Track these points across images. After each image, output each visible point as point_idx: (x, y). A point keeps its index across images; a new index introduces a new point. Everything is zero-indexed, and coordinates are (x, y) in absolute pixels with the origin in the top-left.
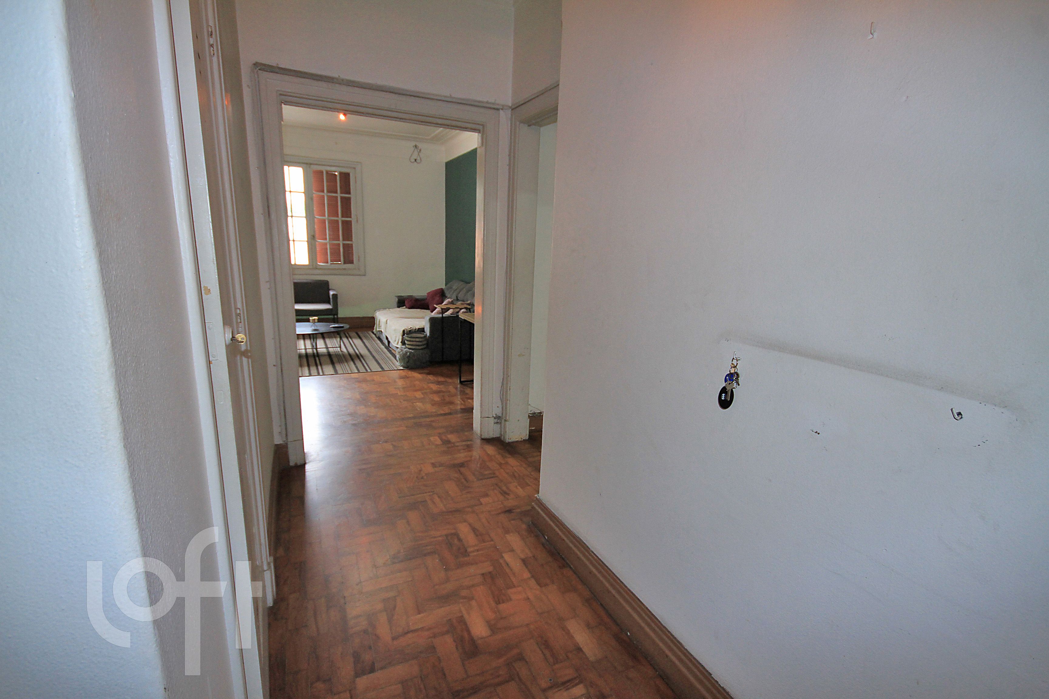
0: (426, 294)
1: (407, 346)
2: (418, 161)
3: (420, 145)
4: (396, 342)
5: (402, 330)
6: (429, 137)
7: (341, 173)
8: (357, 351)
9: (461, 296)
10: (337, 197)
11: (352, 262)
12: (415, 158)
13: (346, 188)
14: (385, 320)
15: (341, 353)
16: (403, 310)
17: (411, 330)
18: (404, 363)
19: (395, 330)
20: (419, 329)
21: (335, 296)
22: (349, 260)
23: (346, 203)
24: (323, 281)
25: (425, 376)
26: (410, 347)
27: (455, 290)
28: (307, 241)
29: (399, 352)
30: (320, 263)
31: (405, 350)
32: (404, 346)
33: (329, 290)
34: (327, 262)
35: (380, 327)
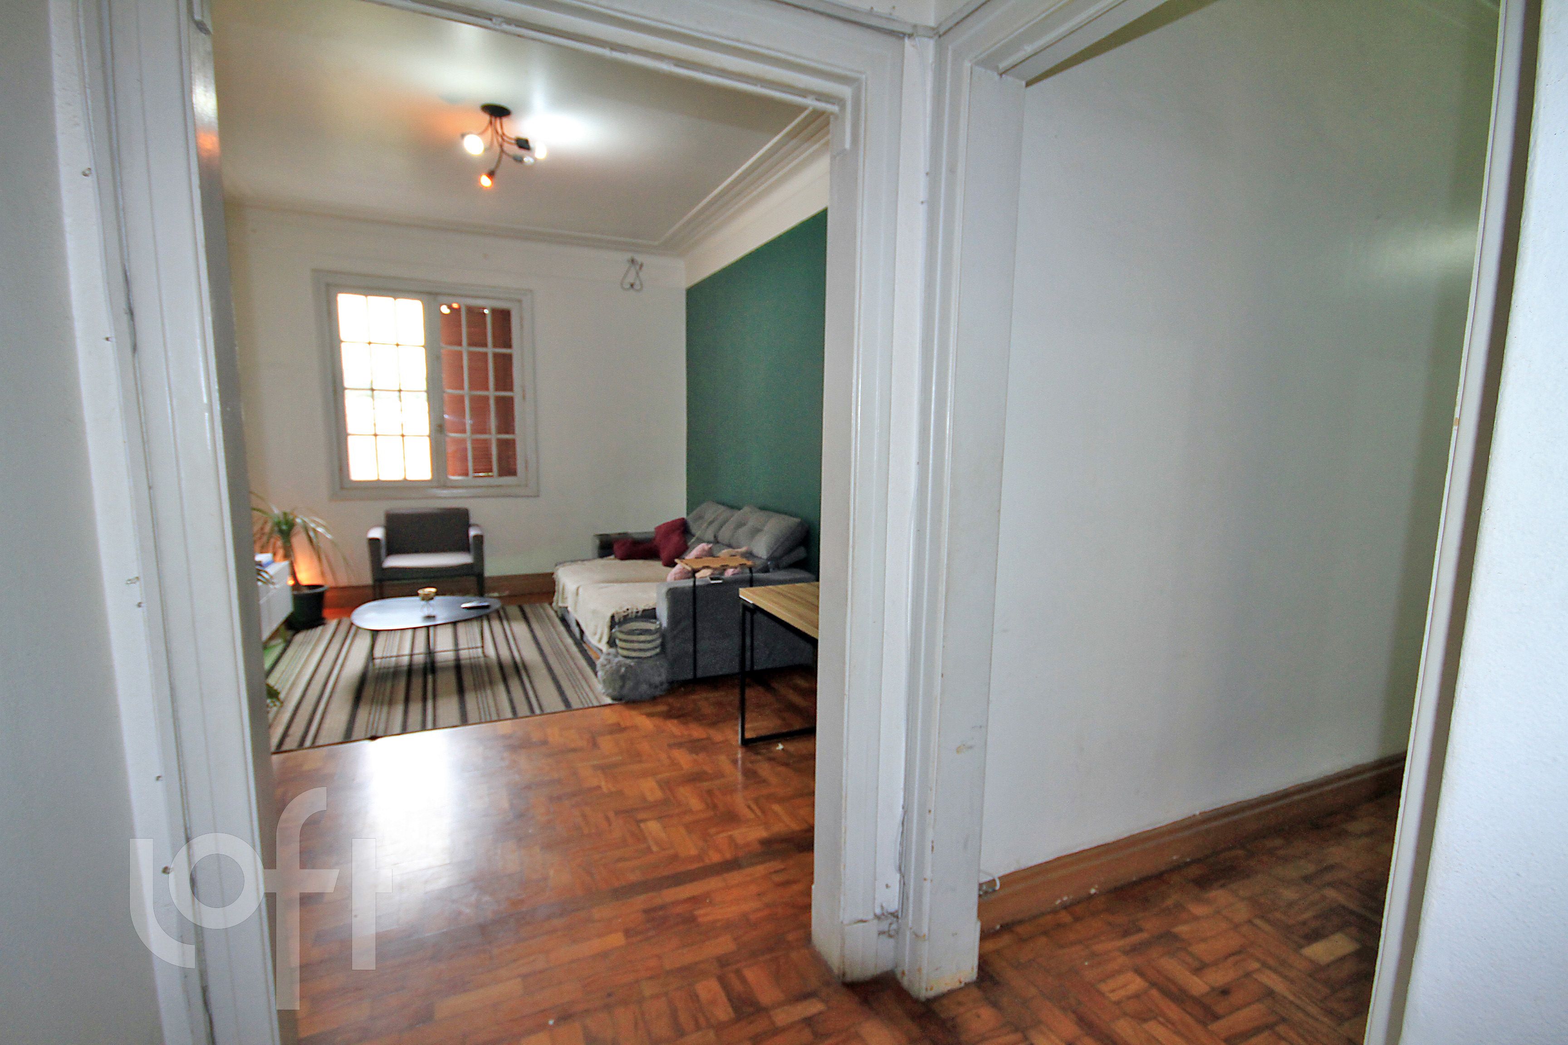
0: (654, 530)
1: (620, 651)
2: (637, 287)
3: (639, 258)
4: (597, 637)
5: (609, 615)
6: (656, 243)
7: (494, 311)
8: (516, 654)
9: (725, 534)
10: (486, 354)
11: (512, 472)
12: (632, 281)
13: (504, 337)
14: (574, 587)
15: (482, 660)
16: (612, 563)
17: (628, 615)
18: (614, 689)
19: (594, 612)
20: (644, 611)
21: (479, 539)
22: (508, 469)
23: (504, 365)
24: (458, 509)
25: (658, 721)
26: (625, 653)
27: (711, 523)
28: (429, 436)
29: (604, 666)
30: (453, 475)
31: (617, 660)
32: (612, 650)
33: (467, 525)
34: (467, 474)
35: (564, 599)
